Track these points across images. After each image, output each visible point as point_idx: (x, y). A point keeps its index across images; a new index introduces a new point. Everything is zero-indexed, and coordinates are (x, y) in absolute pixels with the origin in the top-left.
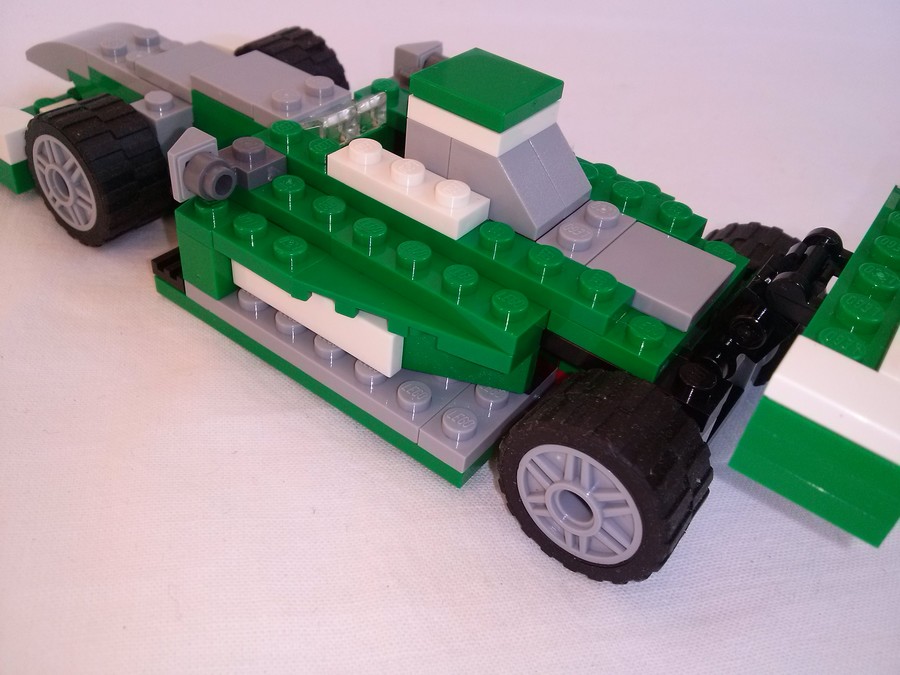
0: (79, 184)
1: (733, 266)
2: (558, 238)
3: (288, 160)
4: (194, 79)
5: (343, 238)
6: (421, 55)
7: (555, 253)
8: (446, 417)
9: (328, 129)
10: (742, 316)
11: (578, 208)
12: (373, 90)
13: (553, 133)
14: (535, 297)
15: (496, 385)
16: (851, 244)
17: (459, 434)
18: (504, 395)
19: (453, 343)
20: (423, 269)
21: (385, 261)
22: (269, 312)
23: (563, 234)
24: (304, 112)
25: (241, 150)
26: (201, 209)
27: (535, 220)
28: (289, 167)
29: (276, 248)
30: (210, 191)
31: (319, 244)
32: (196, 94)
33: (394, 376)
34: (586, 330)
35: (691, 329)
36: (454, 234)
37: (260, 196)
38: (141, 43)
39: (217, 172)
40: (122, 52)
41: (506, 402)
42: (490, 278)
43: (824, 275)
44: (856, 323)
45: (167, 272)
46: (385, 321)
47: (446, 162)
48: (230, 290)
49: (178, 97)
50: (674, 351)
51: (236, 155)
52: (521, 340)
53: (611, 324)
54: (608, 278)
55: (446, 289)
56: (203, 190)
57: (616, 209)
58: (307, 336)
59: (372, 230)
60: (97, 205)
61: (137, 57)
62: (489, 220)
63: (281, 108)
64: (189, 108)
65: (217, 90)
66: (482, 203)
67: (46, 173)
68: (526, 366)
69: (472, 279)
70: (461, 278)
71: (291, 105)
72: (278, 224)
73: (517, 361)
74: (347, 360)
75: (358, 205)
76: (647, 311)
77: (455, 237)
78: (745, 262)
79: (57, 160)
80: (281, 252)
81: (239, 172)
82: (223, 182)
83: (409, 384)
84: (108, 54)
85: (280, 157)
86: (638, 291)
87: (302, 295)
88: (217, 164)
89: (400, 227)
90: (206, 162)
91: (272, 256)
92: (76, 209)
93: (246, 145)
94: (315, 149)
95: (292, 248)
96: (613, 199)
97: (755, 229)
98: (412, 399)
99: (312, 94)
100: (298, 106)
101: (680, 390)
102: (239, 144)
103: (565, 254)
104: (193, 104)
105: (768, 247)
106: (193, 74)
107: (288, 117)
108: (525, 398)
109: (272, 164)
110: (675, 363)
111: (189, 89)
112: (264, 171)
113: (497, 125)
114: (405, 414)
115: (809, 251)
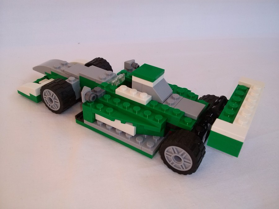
0: (55, 99)
1: (205, 105)
2: (167, 103)
3: (106, 91)
4: (80, 74)
5: (120, 107)
6: (130, 63)
7: (167, 106)
8: (147, 143)
9: (113, 84)
10: (207, 116)
11: (170, 96)
12: (121, 73)
13: (163, 80)
14: (164, 116)
15: (157, 136)
16: (228, 98)
17: (150, 147)
18: (159, 138)
19: (147, 127)
20: (139, 112)
21: (130, 111)
22: (104, 125)
23: (168, 102)
24: (107, 80)
25: (96, 90)
26: (89, 104)
27: (162, 99)
28: (106, 93)
29: (107, 111)
30: (91, 99)
31: (115, 109)
32: (80, 77)
33: (135, 136)
34: (175, 121)
35: (197, 119)
36: (145, 104)
37: (101, 99)
38: (63, 65)
39: (93, 96)
40: (59, 68)
41: (160, 139)
42: (154, 112)
43: (223, 106)
44: (229, 115)
45: (79, 118)
46: (132, 124)
47: (141, 89)
48: (95, 121)
49: (76, 78)
50: (195, 124)
51: (95, 91)
52: (162, 125)
53: (181, 120)
54: (178, 110)
55: (145, 116)
56: (89, 100)
57: (179, 95)
58: (114, 129)
59: (127, 105)
60: (60, 102)
61: (63, 68)
62: (152, 100)
63: (101, 79)
64: (79, 80)
65: (86, 76)
66: (150, 97)
67: (47, 99)
68: (163, 131)
69: (150, 113)
70: (147, 113)
71: (104, 79)
72: (106, 105)
73: (161, 130)
74: (123, 133)
75: (123, 100)
76: (188, 116)
77: (145, 105)
78: (208, 104)
79: (49, 95)
80: (108, 111)
81: (96, 95)
82: (94, 98)
83: (138, 137)
84: (56, 68)
85: (104, 91)
86: (185, 112)
87: (113, 120)
88: (92, 94)
89: (133, 103)
90: (90, 94)
91: (106, 112)
92: (55, 105)
93: (97, 89)
94: (112, 88)
95: (110, 110)
96: (178, 93)
97: (209, 96)
98: (139, 140)
99: (108, 75)
100: (105, 79)
101: (196, 132)
102: (95, 89)
103: (169, 106)
104: (80, 79)
105: (212, 99)
106: (80, 73)
107: (103, 81)
108: (164, 137)
109: (103, 93)
110: (195, 127)
111: (79, 76)
112: (101, 94)
113: (152, 80)
114: (138, 144)
115: (219, 101)
